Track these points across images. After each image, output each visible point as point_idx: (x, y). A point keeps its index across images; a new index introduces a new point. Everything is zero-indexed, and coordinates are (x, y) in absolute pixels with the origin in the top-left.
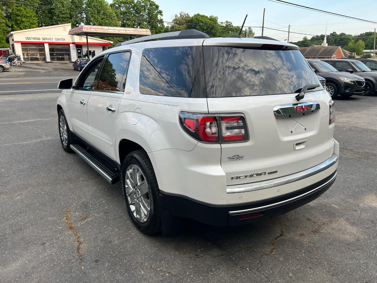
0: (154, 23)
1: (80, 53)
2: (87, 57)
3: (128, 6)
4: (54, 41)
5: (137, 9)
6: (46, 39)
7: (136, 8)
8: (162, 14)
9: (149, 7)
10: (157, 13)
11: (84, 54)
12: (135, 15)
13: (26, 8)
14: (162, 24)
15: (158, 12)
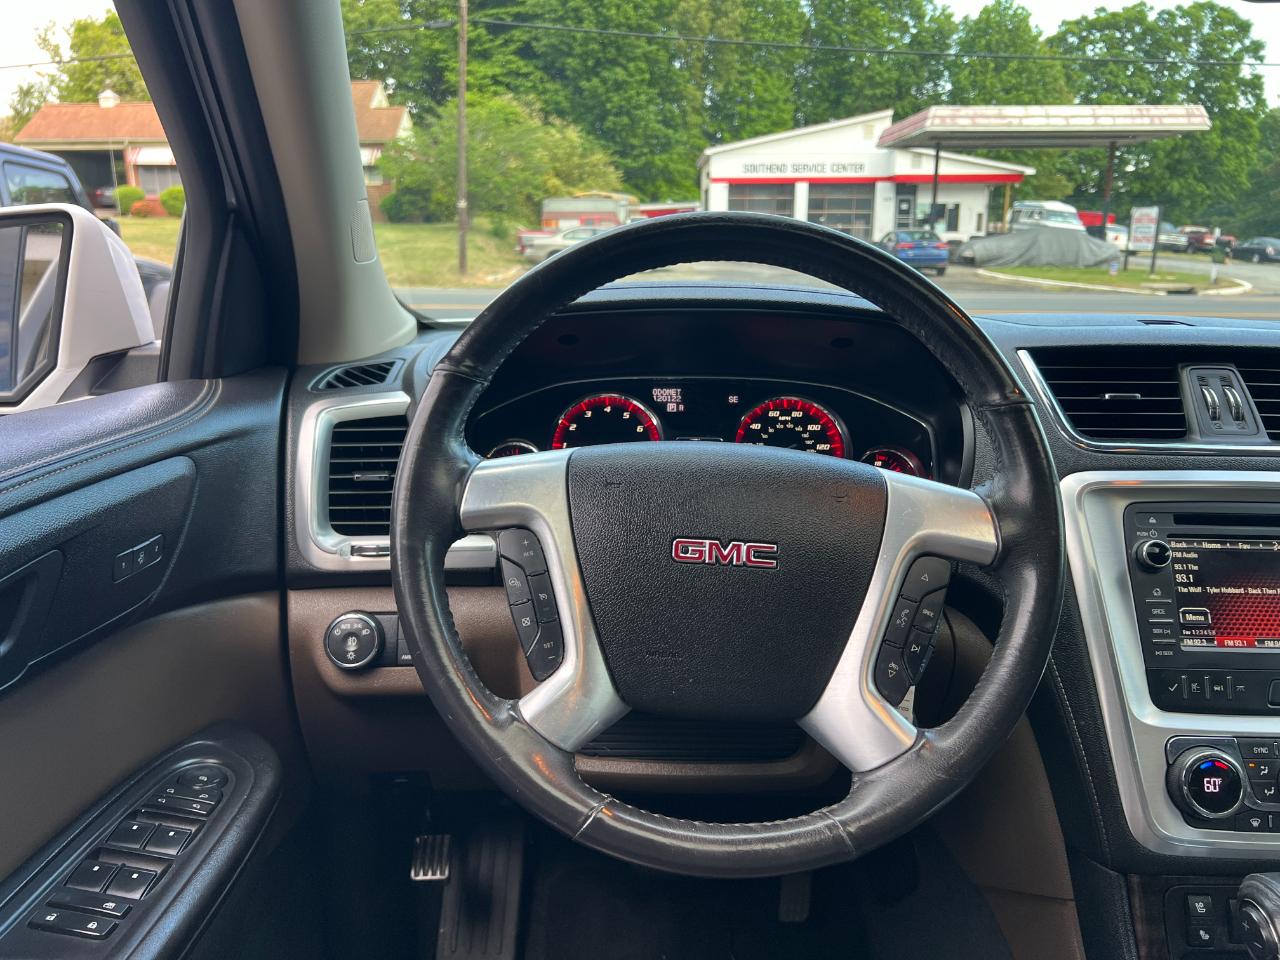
0: (1220, 93)
1: (907, 212)
2: (927, 228)
3: (1118, 35)
4: (828, 174)
5: (1157, 43)
6: (805, 167)
7: (1149, 42)
8: (1262, 53)
9: (1206, 30)
10: (1241, 51)
11: (920, 216)
12: (1141, 69)
13: (766, 76)
14: (1255, 96)
15: (1245, 50)
